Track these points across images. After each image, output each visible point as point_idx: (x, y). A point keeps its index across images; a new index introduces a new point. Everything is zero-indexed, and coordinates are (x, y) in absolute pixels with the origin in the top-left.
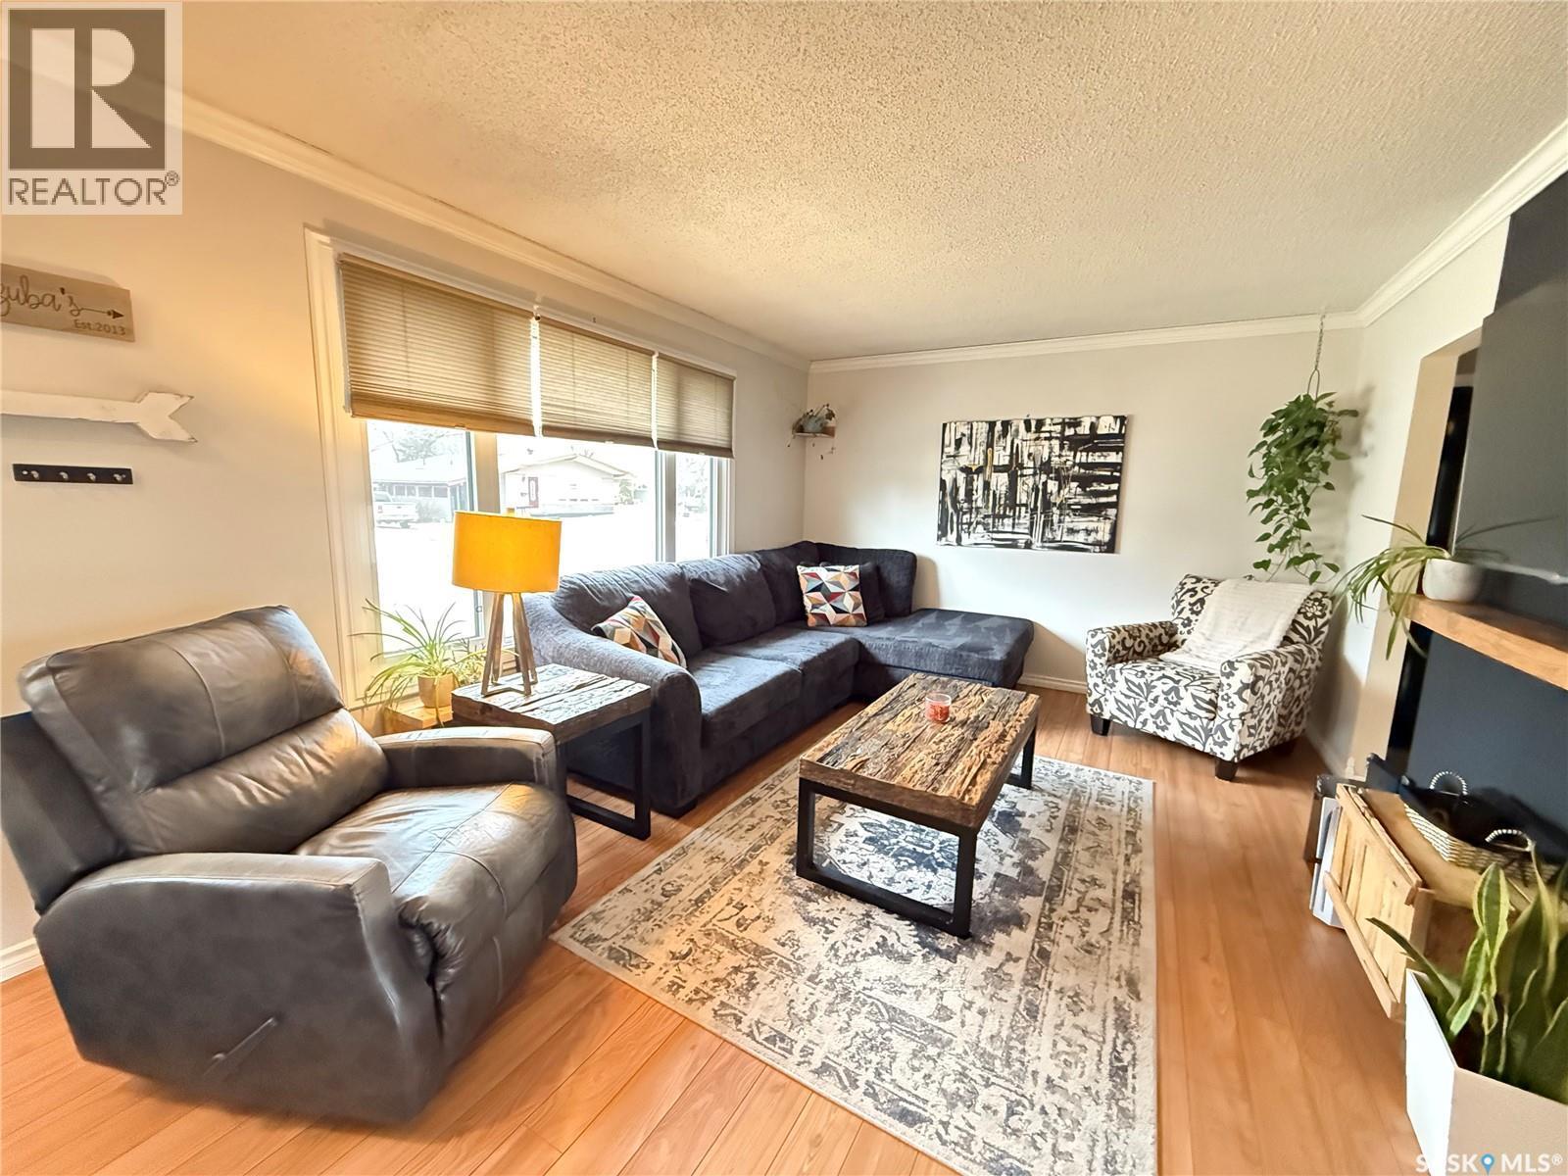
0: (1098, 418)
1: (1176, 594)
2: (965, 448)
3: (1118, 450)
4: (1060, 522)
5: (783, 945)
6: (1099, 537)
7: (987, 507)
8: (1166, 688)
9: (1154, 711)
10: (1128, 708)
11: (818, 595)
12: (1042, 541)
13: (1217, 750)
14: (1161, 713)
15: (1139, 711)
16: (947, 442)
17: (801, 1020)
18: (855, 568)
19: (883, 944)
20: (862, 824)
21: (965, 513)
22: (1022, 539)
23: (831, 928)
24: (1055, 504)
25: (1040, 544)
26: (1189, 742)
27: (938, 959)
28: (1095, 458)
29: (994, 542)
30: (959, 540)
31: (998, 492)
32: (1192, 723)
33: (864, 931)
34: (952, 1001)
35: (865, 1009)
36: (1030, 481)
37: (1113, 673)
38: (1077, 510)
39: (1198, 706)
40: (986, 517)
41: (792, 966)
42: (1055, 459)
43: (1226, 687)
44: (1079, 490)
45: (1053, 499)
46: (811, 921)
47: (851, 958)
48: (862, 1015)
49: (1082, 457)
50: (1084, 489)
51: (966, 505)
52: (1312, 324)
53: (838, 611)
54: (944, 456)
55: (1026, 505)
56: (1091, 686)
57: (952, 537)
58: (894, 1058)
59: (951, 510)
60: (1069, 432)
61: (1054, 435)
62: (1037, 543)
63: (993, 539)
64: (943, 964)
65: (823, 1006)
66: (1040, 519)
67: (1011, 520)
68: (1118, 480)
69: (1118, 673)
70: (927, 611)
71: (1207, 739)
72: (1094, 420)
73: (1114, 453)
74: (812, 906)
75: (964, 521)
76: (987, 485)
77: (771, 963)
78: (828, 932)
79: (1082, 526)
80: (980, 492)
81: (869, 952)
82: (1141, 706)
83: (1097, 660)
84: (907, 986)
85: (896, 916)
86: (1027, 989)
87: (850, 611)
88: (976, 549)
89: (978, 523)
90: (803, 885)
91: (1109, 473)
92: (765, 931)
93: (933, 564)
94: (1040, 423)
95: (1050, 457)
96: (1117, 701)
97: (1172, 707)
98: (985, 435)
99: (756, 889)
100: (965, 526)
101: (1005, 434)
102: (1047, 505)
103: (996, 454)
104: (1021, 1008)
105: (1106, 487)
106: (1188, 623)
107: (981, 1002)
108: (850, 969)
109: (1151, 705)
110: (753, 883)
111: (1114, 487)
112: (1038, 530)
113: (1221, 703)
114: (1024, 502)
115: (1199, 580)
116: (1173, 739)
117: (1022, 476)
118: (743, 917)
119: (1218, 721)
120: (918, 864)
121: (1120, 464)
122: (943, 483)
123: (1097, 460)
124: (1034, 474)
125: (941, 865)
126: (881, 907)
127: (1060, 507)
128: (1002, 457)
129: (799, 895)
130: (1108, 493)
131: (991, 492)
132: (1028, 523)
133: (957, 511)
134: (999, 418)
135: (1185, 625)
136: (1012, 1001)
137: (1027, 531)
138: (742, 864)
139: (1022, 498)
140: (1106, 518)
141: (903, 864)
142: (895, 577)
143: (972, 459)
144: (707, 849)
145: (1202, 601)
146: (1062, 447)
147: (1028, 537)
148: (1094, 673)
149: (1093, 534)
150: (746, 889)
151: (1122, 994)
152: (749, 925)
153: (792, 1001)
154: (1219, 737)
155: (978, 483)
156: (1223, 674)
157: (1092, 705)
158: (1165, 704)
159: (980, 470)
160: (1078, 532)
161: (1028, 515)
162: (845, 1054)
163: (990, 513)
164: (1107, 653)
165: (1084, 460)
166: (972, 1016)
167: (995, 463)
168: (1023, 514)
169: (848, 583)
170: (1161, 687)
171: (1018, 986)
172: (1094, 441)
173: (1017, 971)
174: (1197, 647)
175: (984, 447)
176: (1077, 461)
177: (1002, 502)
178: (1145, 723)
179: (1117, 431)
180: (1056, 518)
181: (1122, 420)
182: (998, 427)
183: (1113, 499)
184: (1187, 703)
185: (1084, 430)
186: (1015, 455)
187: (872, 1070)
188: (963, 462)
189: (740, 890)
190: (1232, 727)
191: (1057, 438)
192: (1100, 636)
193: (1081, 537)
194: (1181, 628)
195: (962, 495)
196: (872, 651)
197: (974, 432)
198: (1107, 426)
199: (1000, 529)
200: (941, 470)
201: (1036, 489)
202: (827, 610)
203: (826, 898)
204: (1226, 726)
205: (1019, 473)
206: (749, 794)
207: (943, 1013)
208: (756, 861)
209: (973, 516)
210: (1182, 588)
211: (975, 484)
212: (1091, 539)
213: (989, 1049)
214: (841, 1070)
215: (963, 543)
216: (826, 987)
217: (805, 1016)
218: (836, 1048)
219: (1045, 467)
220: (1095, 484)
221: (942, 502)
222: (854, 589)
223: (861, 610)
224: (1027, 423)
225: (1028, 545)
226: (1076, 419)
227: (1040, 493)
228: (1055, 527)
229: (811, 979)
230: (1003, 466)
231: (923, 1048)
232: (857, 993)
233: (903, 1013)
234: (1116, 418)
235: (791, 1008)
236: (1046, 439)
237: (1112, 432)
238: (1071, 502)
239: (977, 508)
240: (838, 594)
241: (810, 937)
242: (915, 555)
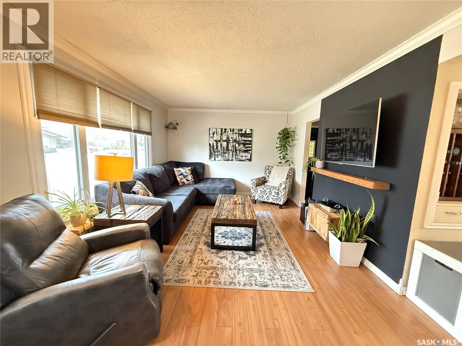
0: (246, 129)
1: (265, 170)
2: (215, 135)
3: (251, 137)
4: (239, 154)
5: (219, 265)
6: (248, 158)
7: (222, 151)
8: (269, 191)
9: (266, 196)
10: (261, 196)
11: (181, 176)
12: (235, 159)
13: (279, 203)
14: (268, 197)
15: (263, 197)
16: (210, 133)
17: (233, 278)
18: (190, 168)
19: (240, 257)
20: (218, 234)
21: (216, 152)
22: (231, 159)
23: (227, 258)
24: (238, 150)
25: (235, 160)
26: (274, 202)
27: (253, 256)
28: (246, 139)
29: (224, 159)
30: (215, 159)
31: (224, 147)
32: (274, 198)
33: (234, 256)
34: (260, 263)
35: (245, 271)
36: (232, 144)
37: (257, 189)
38: (242, 151)
39: (275, 194)
40: (221, 153)
41: (224, 268)
42: (237, 139)
43: (280, 189)
44: (243, 146)
45: (237, 149)
46: (222, 258)
47: (235, 262)
48: (245, 272)
49: (243, 139)
50: (244, 146)
51: (216, 150)
52: (286, 113)
53: (187, 180)
54: (210, 137)
55: (231, 150)
56: (252, 193)
57: (213, 159)
58: (256, 277)
59: (212, 151)
60: (240, 132)
61: (237, 133)
62: (234, 159)
63: (223, 159)
64: (254, 257)
65: (236, 273)
66: (235, 153)
67: (228, 154)
68: (251, 144)
69: (258, 189)
70: (208, 179)
71: (277, 200)
72: (245, 130)
73: (250, 138)
74: (219, 255)
75: (216, 154)
76: (221, 145)
77: (219, 269)
78: (227, 259)
79: (244, 155)
80: (220, 147)
81: (238, 260)
82: (264, 196)
83: (253, 186)
84: (250, 264)
85: (239, 251)
86: (271, 256)
87: (191, 180)
88: (219, 161)
89: (220, 155)
90: (214, 251)
91: (249, 143)
92: (212, 263)
93: (208, 166)
94: (233, 130)
95: (236, 138)
96: (258, 195)
97: (270, 195)
98: (220, 132)
99: (203, 255)
100: (216, 156)
101: (225, 132)
102: (236, 150)
103: (223, 137)
104: (272, 260)
105: (249, 146)
106: (268, 176)
107: (265, 262)
108: (237, 264)
109: (266, 195)
110: (201, 254)
111: (250, 146)
112: (234, 156)
113: (279, 193)
114: (231, 149)
115: (269, 167)
116: (270, 202)
117: (230, 143)
118: (205, 262)
119: (279, 196)
120: (236, 239)
121: (251, 140)
122: (210, 144)
123: (247, 139)
124: (233, 142)
125: (241, 238)
126: (234, 250)
127: (239, 151)
128: (225, 138)
129: (214, 253)
130: (249, 147)
131: (223, 147)
132: (232, 154)
133: (214, 152)
134: (224, 128)
135: (268, 177)
136: (270, 259)
137: (232, 157)
138: (195, 250)
139: (230, 148)
140: (249, 153)
141: (233, 240)
142: (200, 170)
143: (217, 138)
144: (183, 250)
145: (270, 171)
146: (239, 136)
147: (232, 158)
148: (253, 190)
149: (247, 157)
150: (200, 256)
151: (286, 252)
152: (207, 263)
153: (229, 275)
154: (279, 200)
155: (219, 144)
156: (280, 186)
157: (253, 197)
158: (269, 194)
159: (219, 141)
160: (243, 156)
161: (232, 152)
162: (247, 280)
163: (222, 152)
164: (255, 185)
165: (244, 139)
166: (265, 264)
167: (223, 139)
168: (230, 152)
169: (189, 172)
170: (268, 191)
171: (269, 256)
172: (245, 135)
173: (267, 253)
174: (271, 181)
175: (220, 135)
176: (242, 139)
177: (225, 149)
178: (264, 199)
179: (250, 133)
180: (238, 153)
181: (251, 130)
182: (223, 130)
183: (250, 149)
184: (273, 194)
185: (243, 132)
186: (228, 138)
187: (254, 281)
188: (215, 139)
189: (199, 256)
190: (282, 197)
191: (237, 134)
192: (254, 181)
193: (244, 158)
194: (267, 178)
195: (215, 147)
196: (200, 190)
197: (217, 131)
198: (248, 131)
199: (225, 156)
200: (209, 141)
201: (233, 146)
202: (184, 180)
203: (221, 252)
204: (281, 197)
205: (229, 142)
206: (184, 234)
207: (260, 266)
208: (198, 249)
209: (218, 153)
210: (266, 169)
211: (218, 145)
212: (246, 158)
213: (271, 269)
214: (248, 283)
215: (216, 160)
216: (234, 270)
217: (234, 277)
218: (244, 280)
219: (235, 141)
220: (246, 145)
221: (210, 149)
222: (191, 174)
223: (193, 180)
224: (230, 129)
225: (232, 160)
226: (241, 129)
227: (234, 147)
228: (238, 155)
229: (230, 269)
230: (225, 140)
231: (260, 273)
232: (241, 268)
233: (252, 269)
234: (250, 130)
235: (230, 276)
236: (235, 134)
237: (249, 133)
238: (241, 149)
239: (219, 151)
240: (187, 176)
241: (223, 261)
242: (204, 164)
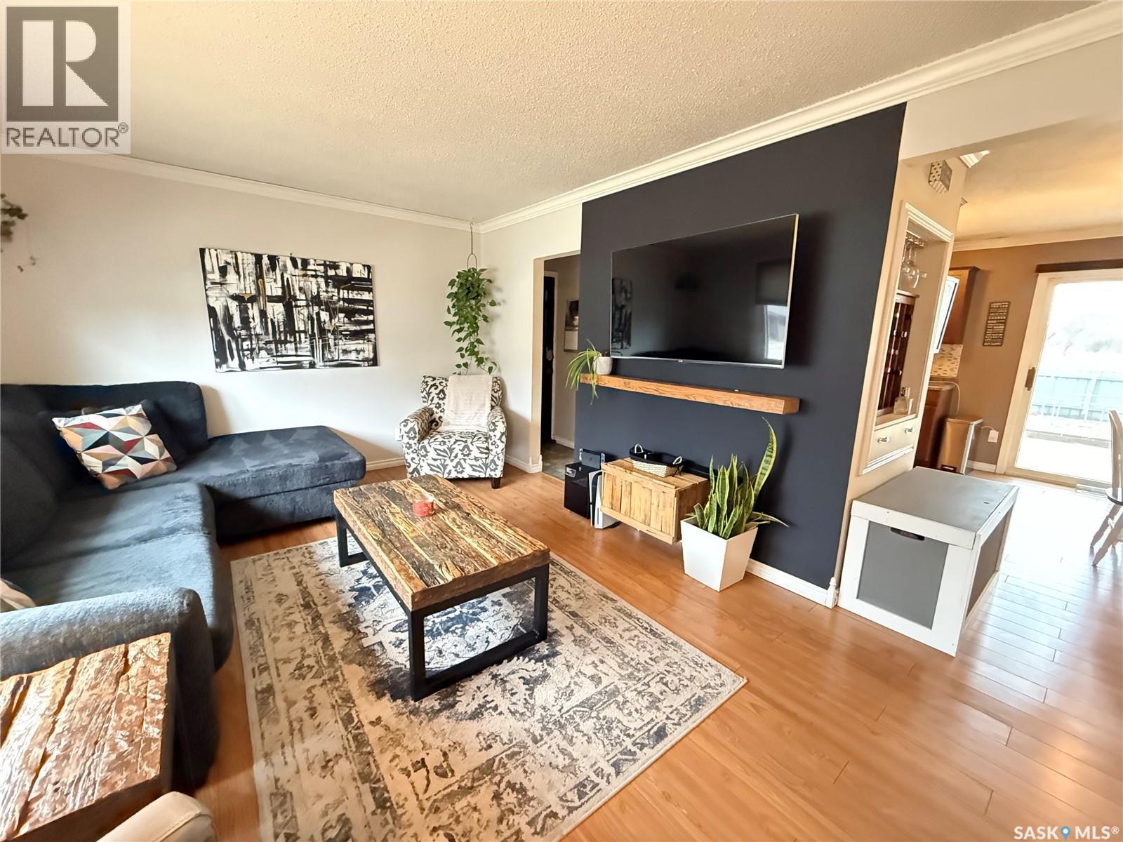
0: (352, 264)
1: (424, 389)
2: (231, 276)
3: (370, 290)
4: (335, 345)
5: (490, 747)
6: (366, 355)
7: (267, 333)
8: (461, 447)
9: (454, 463)
10: (438, 467)
11: (107, 450)
12: (324, 361)
13: (493, 474)
14: (459, 463)
15: (445, 466)
16: (208, 267)
17: (570, 765)
18: (137, 408)
19: (526, 682)
20: (394, 630)
21: (244, 340)
22: (306, 361)
23: (492, 705)
24: (329, 331)
25: (322, 364)
26: (476, 474)
27: (555, 659)
28: (354, 295)
29: (280, 365)
30: (242, 366)
31: (276, 320)
32: (477, 463)
33: (508, 686)
34: (590, 671)
35: (577, 719)
36: (305, 312)
37: (424, 447)
38: (344, 335)
39: (481, 452)
40: (267, 343)
41: (516, 749)
42: (323, 295)
43: (493, 437)
44: (346, 319)
45: (327, 327)
46: (476, 715)
47: (528, 706)
48: (581, 723)
49: (344, 294)
50: (349, 319)
51: (243, 332)
52: (465, 227)
53: (142, 461)
54: (208, 282)
55: (304, 332)
56: (409, 461)
57: (234, 363)
58: (619, 721)
59: (227, 338)
60: (331, 273)
61: (319, 273)
62: (319, 363)
63: (278, 363)
64: (558, 661)
65: (564, 744)
66: (319, 343)
67: (293, 344)
68: (372, 313)
69: (428, 446)
71: (486, 469)
72: (349, 265)
73: (367, 293)
74: (460, 708)
75: (245, 347)
76: (263, 314)
77: (504, 765)
78: (496, 708)
79: (353, 347)
80: (258, 320)
81: (528, 692)
82: (446, 463)
83: (411, 442)
84: (568, 687)
85: (505, 661)
86: (594, 633)
87: (158, 458)
88: (263, 372)
89: (260, 349)
90: (431, 702)
91: (365, 308)
92: (465, 754)
93: (214, 392)
94: (305, 263)
95: (318, 292)
96: (429, 465)
97: (466, 457)
98: (253, 266)
99: (405, 742)
100: (246, 353)
101: (273, 267)
102: (322, 331)
103: (267, 286)
104: (606, 644)
105: (365, 318)
106: (438, 406)
107: (595, 658)
108: (539, 712)
109: (452, 461)
110: (397, 742)
111: (371, 318)
112: (319, 352)
113: (491, 447)
114: (302, 328)
115: (434, 379)
116: (467, 477)
117: (297, 306)
118: (436, 767)
119: (491, 457)
120: (465, 624)
121: (372, 301)
122: (212, 311)
123: (356, 297)
124: (308, 306)
125: (474, 614)
126: (492, 665)
127: (333, 333)
128: (274, 289)
129: (440, 711)
130: (367, 322)
131: (269, 320)
132: (309, 346)
133: (236, 338)
134: (266, 252)
135: (438, 408)
136: (598, 645)
137: (309, 354)
138: (360, 741)
139: (300, 325)
140: (369, 341)
141: (458, 631)
142: (185, 413)
143: (242, 286)
145: (442, 391)
146: (327, 285)
147: (311, 358)
148: (410, 451)
149: (361, 353)
150: (398, 751)
151: (610, 604)
152: (449, 765)
153: (551, 763)
154: (492, 466)
155: (254, 311)
156: (491, 430)
157: (412, 473)
158: (462, 457)
159: (253, 299)
160: (350, 352)
161: (308, 340)
162: (609, 748)
163: (271, 339)
164: (417, 435)
165: (346, 296)
166: (601, 667)
167: (268, 293)
168: (303, 339)
169: (142, 428)
170: (458, 448)
171: (590, 637)
172: (348, 282)
173: (579, 631)
174: (452, 419)
175: (253, 278)
176: (341, 296)
177: (282, 329)
178: (450, 473)
179: (366, 276)
180: (331, 342)
181: (369, 268)
182: (265, 261)
183: (371, 327)
184: (475, 453)
185: (342, 272)
186: (286, 287)
187: (625, 738)
188: (233, 290)
189: (396, 756)
190: (498, 458)
191: (322, 276)
192: (410, 425)
193: (353, 356)
194: (435, 410)
195: (237, 322)
196: (225, 490)
197: (240, 261)
198: (358, 272)
199: (284, 353)
200: (207, 296)
201: (310, 318)
202: (127, 463)
203: (458, 693)
204: (496, 459)
205: (294, 304)
207: (596, 679)
208: (367, 728)
209: (254, 342)
210: (427, 385)
211: (250, 312)
212: (360, 357)
213: (627, 672)
214: (619, 756)
215: (247, 368)
216: (548, 734)
217: (567, 761)
218: (602, 752)
219: (316, 300)
220: (357, 315)
221: (215, 329)
222: (150, 433)
223: (167, 455)
224: (294, 260)
225: (312, 365)
226: (335, 262)
227: (316, 322)
228: (332, 349)
229: (535, 741)
230: (276, 296)
231: (617, 702)
232: (561, 716)
233: (588, 699)
234: (364, 266)
235: (557, 767)
236: (312, 276)
237: (362, 276)
238: (342, 328)
239: (257, 335)
240: (135, 441)
241: (491, 723)
242: (198, 386)
